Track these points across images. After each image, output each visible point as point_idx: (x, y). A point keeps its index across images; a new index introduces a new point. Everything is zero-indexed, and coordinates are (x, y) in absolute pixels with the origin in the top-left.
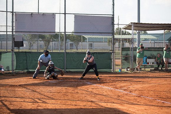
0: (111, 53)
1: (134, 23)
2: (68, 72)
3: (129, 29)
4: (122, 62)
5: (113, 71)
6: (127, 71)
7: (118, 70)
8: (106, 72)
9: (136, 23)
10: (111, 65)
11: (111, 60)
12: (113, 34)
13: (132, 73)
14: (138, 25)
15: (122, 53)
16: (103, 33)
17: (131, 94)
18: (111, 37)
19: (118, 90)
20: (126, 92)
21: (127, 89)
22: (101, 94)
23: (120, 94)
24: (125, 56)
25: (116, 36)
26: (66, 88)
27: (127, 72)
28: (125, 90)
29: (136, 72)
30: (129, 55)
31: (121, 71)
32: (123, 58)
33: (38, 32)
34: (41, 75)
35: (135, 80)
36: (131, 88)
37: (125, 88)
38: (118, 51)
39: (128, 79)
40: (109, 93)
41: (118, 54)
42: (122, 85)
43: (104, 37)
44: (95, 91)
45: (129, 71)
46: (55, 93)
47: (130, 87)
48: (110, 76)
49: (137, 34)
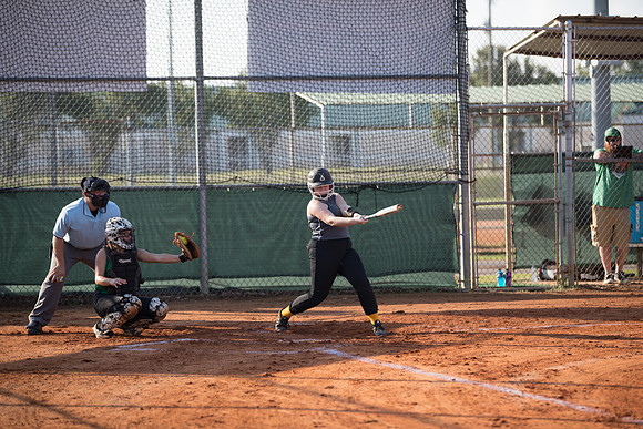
0: (454, 185)
1: (576, 19)
2: (219, 291)
3: (546, 54)
4: (513, 234)
5: (467, 282)
6: (543, 279)
7: (490, 278)
8: (428, 289)
9: (588, 20)
10: (451, 251)
11: (454, 222)
12: (461, 79)
13: (572, 291)
14: (595, 28)
15: (511, 182)
16: (404, 77)
17: (569, 408)
18: (450, 98)
19: (495, 387)
20: (537, 398)
21: (542, 378)
22: (404, 408)
23: (504, 410)
24: (530, 200)
25: (479, 94)
26: (212, 380)
27: (542, 289)
28: (532, 386)
29: (590, 288)
30: (551, 193)
31: (508, 284)
32: (520, 212)
33: (54, 80)
34: (76, 315)
35: (586, 327)
36: (567, 372)
37: (534, 376)
38: (490, 172)
39: (547, 323)
40: (447, 404)
41: (493, 189)
42: (517, 356)
43: (410, 98)
44: (367, 395)
45: (552, 284)
46: (154, 412)
47: (559, 368)
48: (450, 313)
49: (593, 81)
